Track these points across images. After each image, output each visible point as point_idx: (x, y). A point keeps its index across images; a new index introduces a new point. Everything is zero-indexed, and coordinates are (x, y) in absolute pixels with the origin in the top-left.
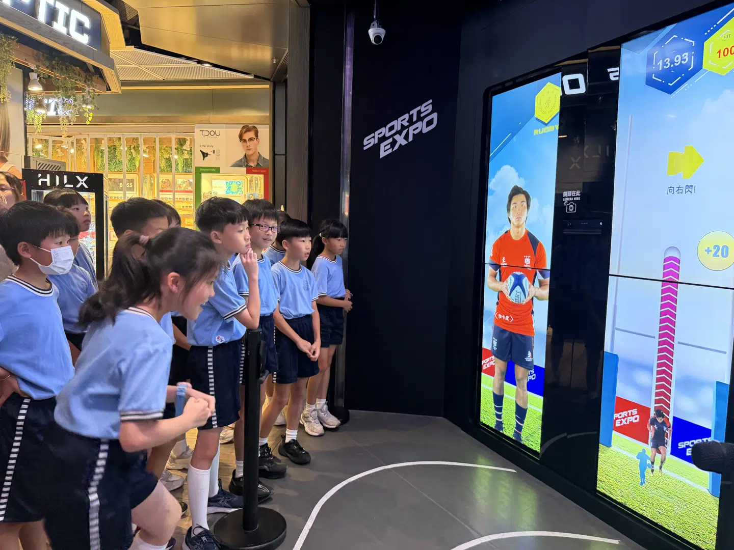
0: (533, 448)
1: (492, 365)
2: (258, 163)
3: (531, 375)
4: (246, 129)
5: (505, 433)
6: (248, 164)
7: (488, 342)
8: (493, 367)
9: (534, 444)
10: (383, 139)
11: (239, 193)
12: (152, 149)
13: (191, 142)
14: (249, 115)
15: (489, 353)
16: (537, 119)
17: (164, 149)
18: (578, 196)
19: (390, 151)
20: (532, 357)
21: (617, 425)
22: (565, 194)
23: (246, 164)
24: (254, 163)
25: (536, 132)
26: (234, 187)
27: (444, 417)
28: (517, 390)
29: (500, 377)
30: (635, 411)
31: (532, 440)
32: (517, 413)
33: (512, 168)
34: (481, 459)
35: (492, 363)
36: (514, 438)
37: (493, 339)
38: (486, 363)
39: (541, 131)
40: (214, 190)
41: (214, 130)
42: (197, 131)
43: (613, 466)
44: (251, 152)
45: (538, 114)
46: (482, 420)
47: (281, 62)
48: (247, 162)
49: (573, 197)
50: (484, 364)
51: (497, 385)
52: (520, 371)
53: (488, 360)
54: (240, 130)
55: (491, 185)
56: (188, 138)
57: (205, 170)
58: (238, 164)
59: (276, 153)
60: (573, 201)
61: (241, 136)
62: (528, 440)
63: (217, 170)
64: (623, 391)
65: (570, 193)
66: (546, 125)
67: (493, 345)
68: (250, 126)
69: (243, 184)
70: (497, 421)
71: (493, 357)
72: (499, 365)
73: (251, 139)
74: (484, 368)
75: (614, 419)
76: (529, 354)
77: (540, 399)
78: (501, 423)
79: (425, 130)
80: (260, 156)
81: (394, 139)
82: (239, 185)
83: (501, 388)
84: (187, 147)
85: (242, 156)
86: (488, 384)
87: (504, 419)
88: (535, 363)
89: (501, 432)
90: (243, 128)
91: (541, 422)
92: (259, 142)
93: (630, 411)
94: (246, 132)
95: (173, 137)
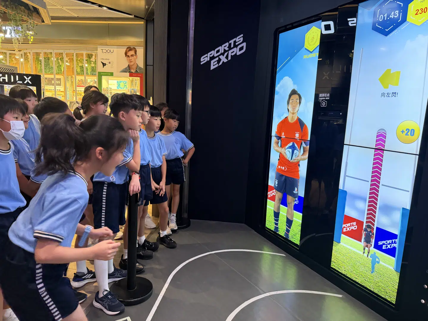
0: (296, 242)
1: (273, 195)
2: (136, 71)
3: (296, 201)
4: (129, 49)
5: (279, 233)
6: (130, 71)
7: (272, 182)
8: (274, 196)
9: (296, 240)
10: (212, 58)
11: (125, 88)
12: (71, 60)
13: (95, 56)
14: (131, 40)
15: (272, 188)
16: (306, 49)
17: (79, 60)
18: (328, 97)
19: (217, 66)
20: (298, 191)
21: (344, 231)
22: (320, 95)
23: (129, 71)
24: (134, 70)
25: (305, 57)
26: (122, 85)
27: (245, 223)
28: (288, 209)
29: (278, 202)
30: (355, 223)
31: (295, 238)
32: (287, 223)
33: (290, 79)
34: (265, 248)
35: (273, 194)
36: (284, 237)
37: (275, 180)
38: (270, 194)
39: (308, 56)
40: (110, 86)
41: (110, 49)
42: (99, 50)
43: (341, 254)
44: (132, 63)
45: (307, 46)
46: (267, 226)
47: (151, 7)
48: (130, 69)
49: (325, 97)
50: (269, 194)
51: (276, 206)
52: (289, 198)
53: (271, 192)
54: (126, 49)
55: (277, 88)
56: (94, 54)
57: (104, 74)
58: (124, 71)
59: (147, 64)
60: (325, 100)
61: (126, 54)
62: (293, 238)
63: (111, 74)
64: (349, 212)
65: (323, 95)
66: (311, 52)
67: (275, 183)
68: (132, 47)
69: (128, 83)
70: (275, 227)
71: (274, 190)
72: (278, 195)
73: (132, 56)
74: (269, 196)
75: (343, 227)
76: (296, 189)
77: (301, 215)
78: (278, 228)
79: (239, 53)
80: (137, 65)
81: (219, 58)
82: (125, 83)
83: (279, 208)
84: (93, 59)
85: (127, 66)
86: (271, 206)
87: (279, 226)
88: (299, 195)
89: (277, 233)
90: (127, 48)
91: (300, 228)
92: (137, 57)
93: (352, 223)
94: (129, 51)
95: (85, 53)
